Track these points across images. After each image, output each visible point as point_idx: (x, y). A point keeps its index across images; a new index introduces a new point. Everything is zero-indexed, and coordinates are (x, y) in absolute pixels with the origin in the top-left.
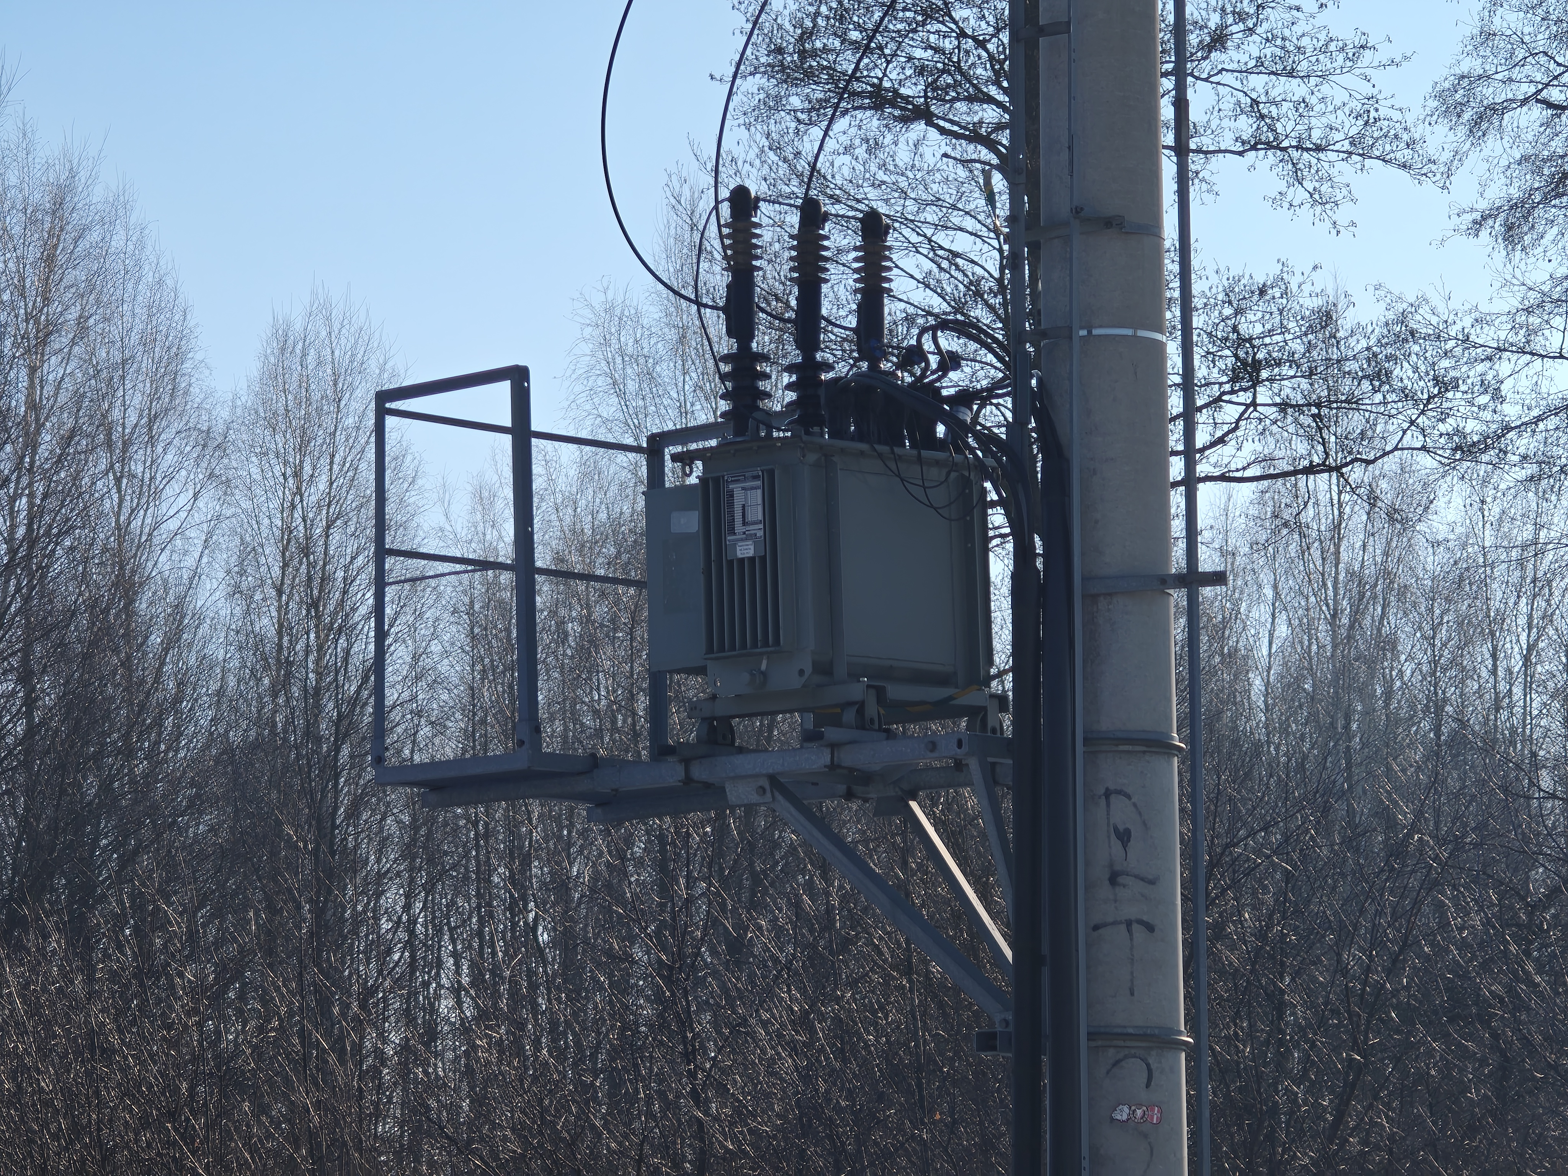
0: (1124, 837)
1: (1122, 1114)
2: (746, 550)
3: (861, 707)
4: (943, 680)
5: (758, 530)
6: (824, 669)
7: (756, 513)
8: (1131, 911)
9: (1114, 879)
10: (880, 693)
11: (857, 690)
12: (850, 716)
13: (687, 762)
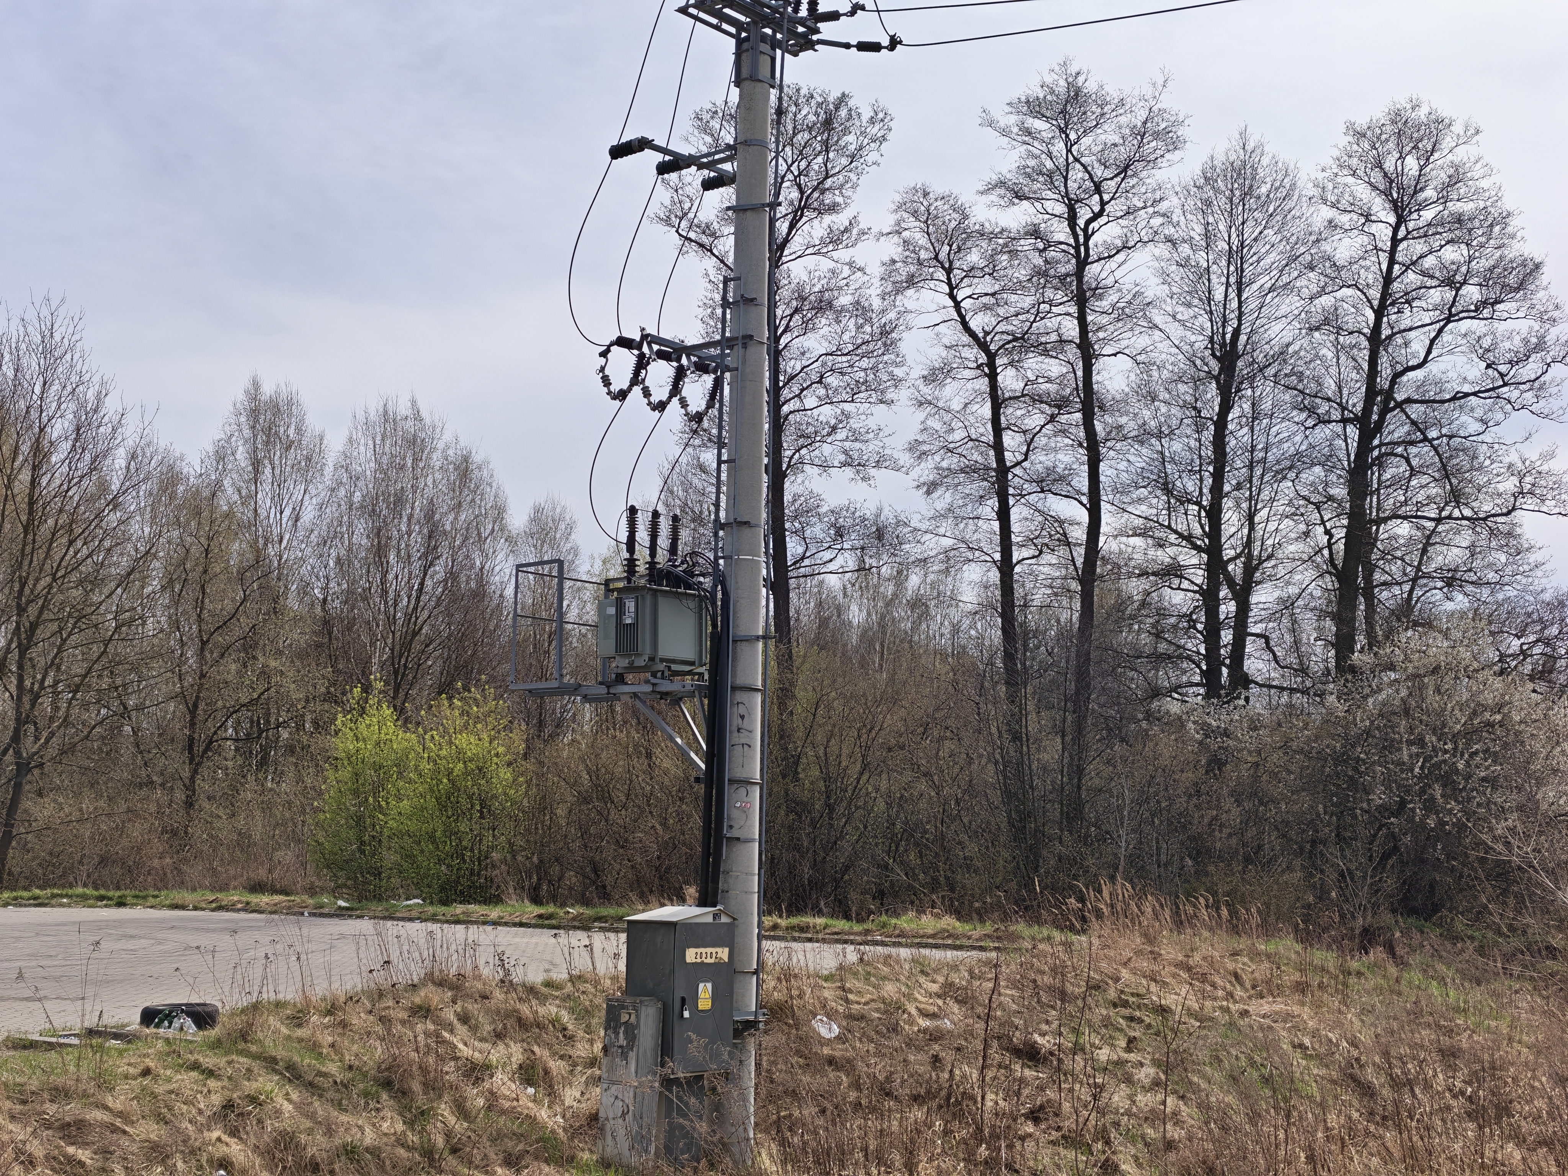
0: (742, 717)
1: (738, 805)
2: (629, 621)
3: (663, 672)
4: (692, 663)
5: (633, 615)
6: (652, 659)
7: (632, 609)
8: (743, 741)
9: (739, 730)
10: (669, 667)
11: (662, 666)
12: (659, 675)
13: (608, 687)
